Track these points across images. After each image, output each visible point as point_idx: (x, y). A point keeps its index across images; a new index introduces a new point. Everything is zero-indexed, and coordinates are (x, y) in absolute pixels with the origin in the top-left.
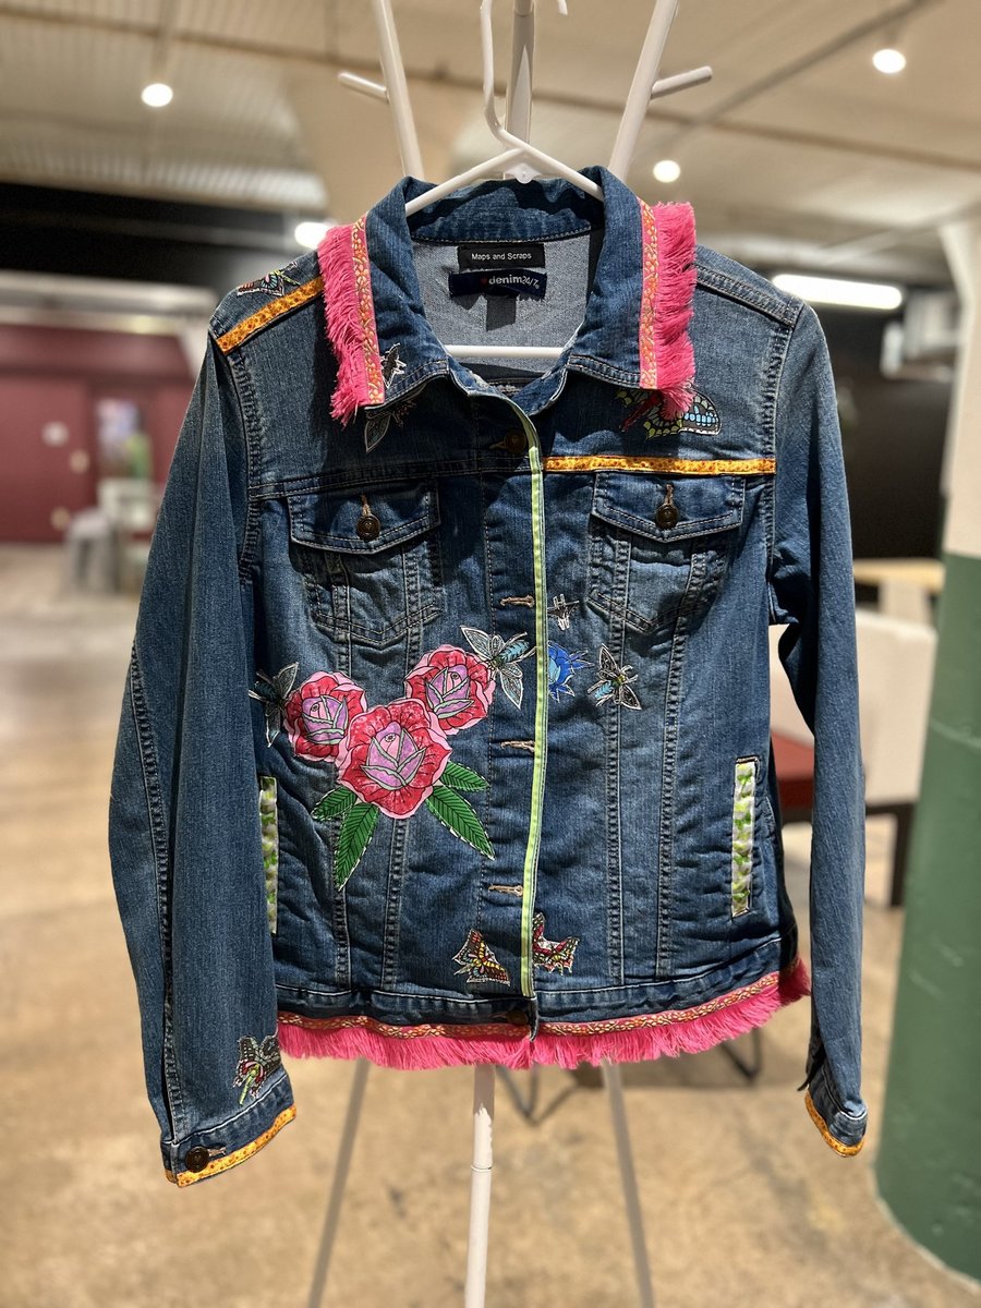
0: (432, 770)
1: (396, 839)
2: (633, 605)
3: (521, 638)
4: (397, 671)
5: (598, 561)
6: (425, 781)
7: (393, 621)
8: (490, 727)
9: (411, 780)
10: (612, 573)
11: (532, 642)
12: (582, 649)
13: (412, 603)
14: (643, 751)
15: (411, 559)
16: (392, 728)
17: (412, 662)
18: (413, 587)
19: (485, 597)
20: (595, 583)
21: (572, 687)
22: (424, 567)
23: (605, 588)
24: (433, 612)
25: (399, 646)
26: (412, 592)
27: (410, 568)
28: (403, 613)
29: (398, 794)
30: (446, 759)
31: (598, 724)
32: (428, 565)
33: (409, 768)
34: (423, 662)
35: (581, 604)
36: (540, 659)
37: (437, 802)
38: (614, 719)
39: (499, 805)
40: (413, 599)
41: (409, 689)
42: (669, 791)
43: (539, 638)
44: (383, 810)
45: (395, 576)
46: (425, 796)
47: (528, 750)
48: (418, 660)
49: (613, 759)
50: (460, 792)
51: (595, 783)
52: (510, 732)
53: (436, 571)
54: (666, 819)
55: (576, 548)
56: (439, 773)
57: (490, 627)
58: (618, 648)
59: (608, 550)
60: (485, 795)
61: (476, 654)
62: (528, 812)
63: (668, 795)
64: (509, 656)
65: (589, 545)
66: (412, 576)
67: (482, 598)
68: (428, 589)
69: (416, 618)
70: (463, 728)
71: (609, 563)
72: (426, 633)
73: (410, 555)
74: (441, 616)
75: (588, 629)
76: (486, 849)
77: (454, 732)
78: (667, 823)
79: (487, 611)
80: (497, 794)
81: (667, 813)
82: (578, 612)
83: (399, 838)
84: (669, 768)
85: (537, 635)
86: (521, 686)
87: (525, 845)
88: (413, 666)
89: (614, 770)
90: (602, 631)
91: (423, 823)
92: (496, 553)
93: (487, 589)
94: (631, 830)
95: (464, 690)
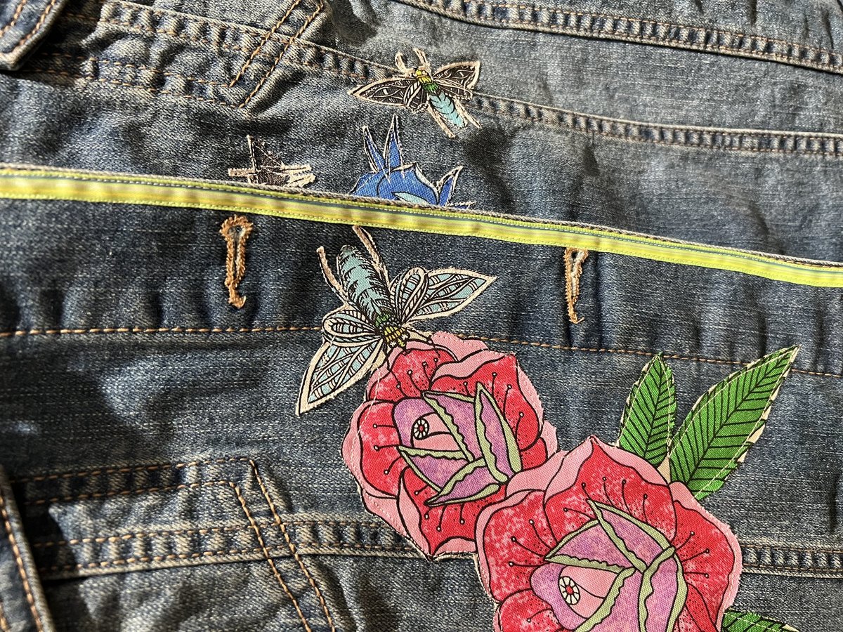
0: (635, 487)
1: (783, 567)
2: (263, 18)
3: (332, 264)
4: (409, 581)
5: (147, 74)
6: (658, 503)
7: (273, 596)
8: (536, 347)
9: (660, 537)
10: (181, 48)
11: (342, 237)
12: (359, 143)
13: (228, 543)
14: (554, 73)
15: (97, 551)
16: (546, 587)
17: (386, 540)
18: (182, 545)
19: (223, 347)
20: (202, 90)
21: (443, 170)
22: (126, 512)
23: (217, 70)
24: (255, 486)
25: (345, 577)
26: (196, 545)
27: (125, 551)
28: (256, 570)
29: (691, 566)
30: (613, 451)
31: (513, 136)
32: (123, 501)
33: (638, 541)
34: (387, 510)
35: (255, 128)
36: (382, 220)
37: (703, 473)
38: (502, 106)
39: (697, 332)
40: (215, 542)
41: (454, 546)
42: (630, 26)
43: (332, 215)
44: (729, 602)
45: (143, 597)
46: (690, 502)
47: (583, 264)
48: (382, 523)
49: (575, 121)
50: (679, 417)
51: (619, 160)
52: (547, 301)
53: (140, 479)
54: (677, 35)
55: (111, 121)
56: (645, 469)
57: (302, 341)
58: (358, 66)
59: (120, 48)
60: (678, 364)
61: (368, 375)
62: (704, 276)
63: (636, 27)
64: (373, 295)
65: (105, 89)
66: (148, 546)
67: (226, 357)
68: (191, 500)
69: (271, 533)
70: (540, 411)
71: (156, 52)
72: (313, 504)
73: (85, 554)
74: (267, 465)
75: (314, 118)
76: (779, 365)
77: (549, 432)
78: (684, 33)
79: (260, 344)
80: (675, 338)
81: (668, 32)
82: (273, 141)
83: (781, 561)
84: (586, 22)
85: (327, 219)
86: (445, 273)
87: (765, 283)
88: (398, 538)
89: (594, 123)
90: (318, 91)
91: (748, 503)
92: (95, 311)
93: (199, 339)
94: (694, 106)
95: (453, 408)
